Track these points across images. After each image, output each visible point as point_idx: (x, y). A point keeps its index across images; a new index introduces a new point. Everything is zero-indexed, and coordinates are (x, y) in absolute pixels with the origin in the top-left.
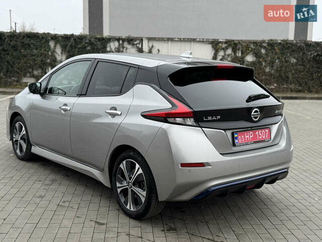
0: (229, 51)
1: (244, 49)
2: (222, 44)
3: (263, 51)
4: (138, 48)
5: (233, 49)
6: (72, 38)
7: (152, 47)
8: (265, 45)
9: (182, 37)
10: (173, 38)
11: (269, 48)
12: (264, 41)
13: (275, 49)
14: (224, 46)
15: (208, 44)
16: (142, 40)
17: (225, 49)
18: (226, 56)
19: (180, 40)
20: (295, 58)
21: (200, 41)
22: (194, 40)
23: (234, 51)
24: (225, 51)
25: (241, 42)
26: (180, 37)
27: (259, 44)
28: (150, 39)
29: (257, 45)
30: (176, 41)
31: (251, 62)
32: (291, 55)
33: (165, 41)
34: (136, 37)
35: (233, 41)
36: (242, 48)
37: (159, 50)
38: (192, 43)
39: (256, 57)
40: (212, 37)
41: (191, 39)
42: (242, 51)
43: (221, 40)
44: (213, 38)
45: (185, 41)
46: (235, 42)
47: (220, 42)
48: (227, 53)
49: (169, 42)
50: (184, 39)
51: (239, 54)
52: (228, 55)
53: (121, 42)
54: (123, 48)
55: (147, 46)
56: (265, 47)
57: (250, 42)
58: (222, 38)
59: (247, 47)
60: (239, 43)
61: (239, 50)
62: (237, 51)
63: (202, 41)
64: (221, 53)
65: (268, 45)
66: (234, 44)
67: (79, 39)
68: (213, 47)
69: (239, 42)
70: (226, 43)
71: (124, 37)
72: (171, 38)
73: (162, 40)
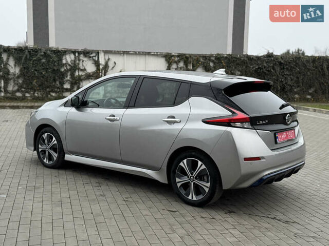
0: (181, 64)
1: (195, 62)
2: (174, 57)
3: (211, 64)
4: (94, 60)
5: (184, 62)
6: (27, 51)
7: (109, 59)
8: (213, 59)
9: (138, 50)
10: (129, 52)
11: (217, 61)
12: (212, 56)
13: (222, 63)
14: (176, 59)
15: (162, 57)
16: (98, 53)
17: (177, 63)
19: (136, 53)
20: (239, 71)
21: (154, 55)
22: (149, 54)
23: (186, 64)
25: (192, 56)
26: (135, 51)
27: (208, 58)
28: (106, 52)
29: (206, 59)
30: (131, 54)
32: (235, 68)
33: (121, 54)
34: (93, 50)
35: (185, 55)
36: (193, 61)
37: (115, 63)
38: (147, 56)
40: (165, 51)
41: (146, 52)
42: (193, 64)
43: (173, 54)
45: (140, 54)
46: (187, 56)
47: (173, 55)
48: (179, 66)
49: (125, 55)
50: (139, 52)
51: (190, 67)
52: (181, 68)
53: (77, 55)
54: (79, 60)
55: (103, 58)
56: (213, 61)
57: (200, 56)
58: (174, 51)
59: (198, 61)
60: (190, 56)
61: (190, 63)
62: (189, 65)
63: (156, 55)
64: (174, 66)
65: (215, 59)
67: (33, 51)
68: (166, 60)
70: (178, 56)
71: (80, 50)
72: (127, 52)
73: (118, 53)
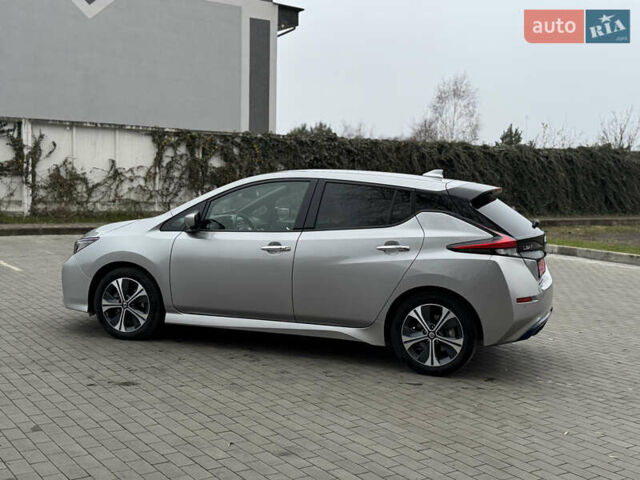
0: (182, 150)
1: (207, 147)
2: (169, 136)
3: (236, 151)
4: (11, 138)
5: (187, 146)
7: (42, 137)
8: (238, 140)
9: (100, 121)
10: (82, 123)
11: (246, 146)
12: (236, 135)
13: (254, 149)
14: (173, 139)
15: (146, 134)
16: (20, 124)
17: (174, 146)
18: (178, 158)
19: (95, 127)
20: (282, 163)
21: (130, 130)
22: (121, 128)
23: (191, 148)
24: (175, 149)
25: (202, 135)
26: (94, 121)
27: (230, 139)
28: (36, 122)
29: (227, 140)
30: (87, 127)
31: (218, 168)
32: (277, 158)
33: (65, 126)
34: (8, 118)
35: (189, 132)
36: (204, 144)
37: (55, 145)
38: (117, 132)
39: (225, 160)
40: (152, 123)
41: (115, 125)
42: (203, 149)
44: (153, 125)
45: (105, 128)
46: (194, 134)
47: (167, 132)
48: (178, 153)
49: (74, 130)
50: (102, 124)
51: (199, 155)
52: (181, 156)
55: (30, 135)
56: (238, 145)
57: (216, 135)
58: (169, 126)
59: (212, 144)
60: (199, 135)
61: (198, 147)
62: (196, 150)
63: (136, 131)
64: (169, 153)
65: (242, 141)
66: (191, 136)
68: (154, 141)
69: (199, 133)
70: (177, 134)
72: (77, 122)
73: (59, 124)
